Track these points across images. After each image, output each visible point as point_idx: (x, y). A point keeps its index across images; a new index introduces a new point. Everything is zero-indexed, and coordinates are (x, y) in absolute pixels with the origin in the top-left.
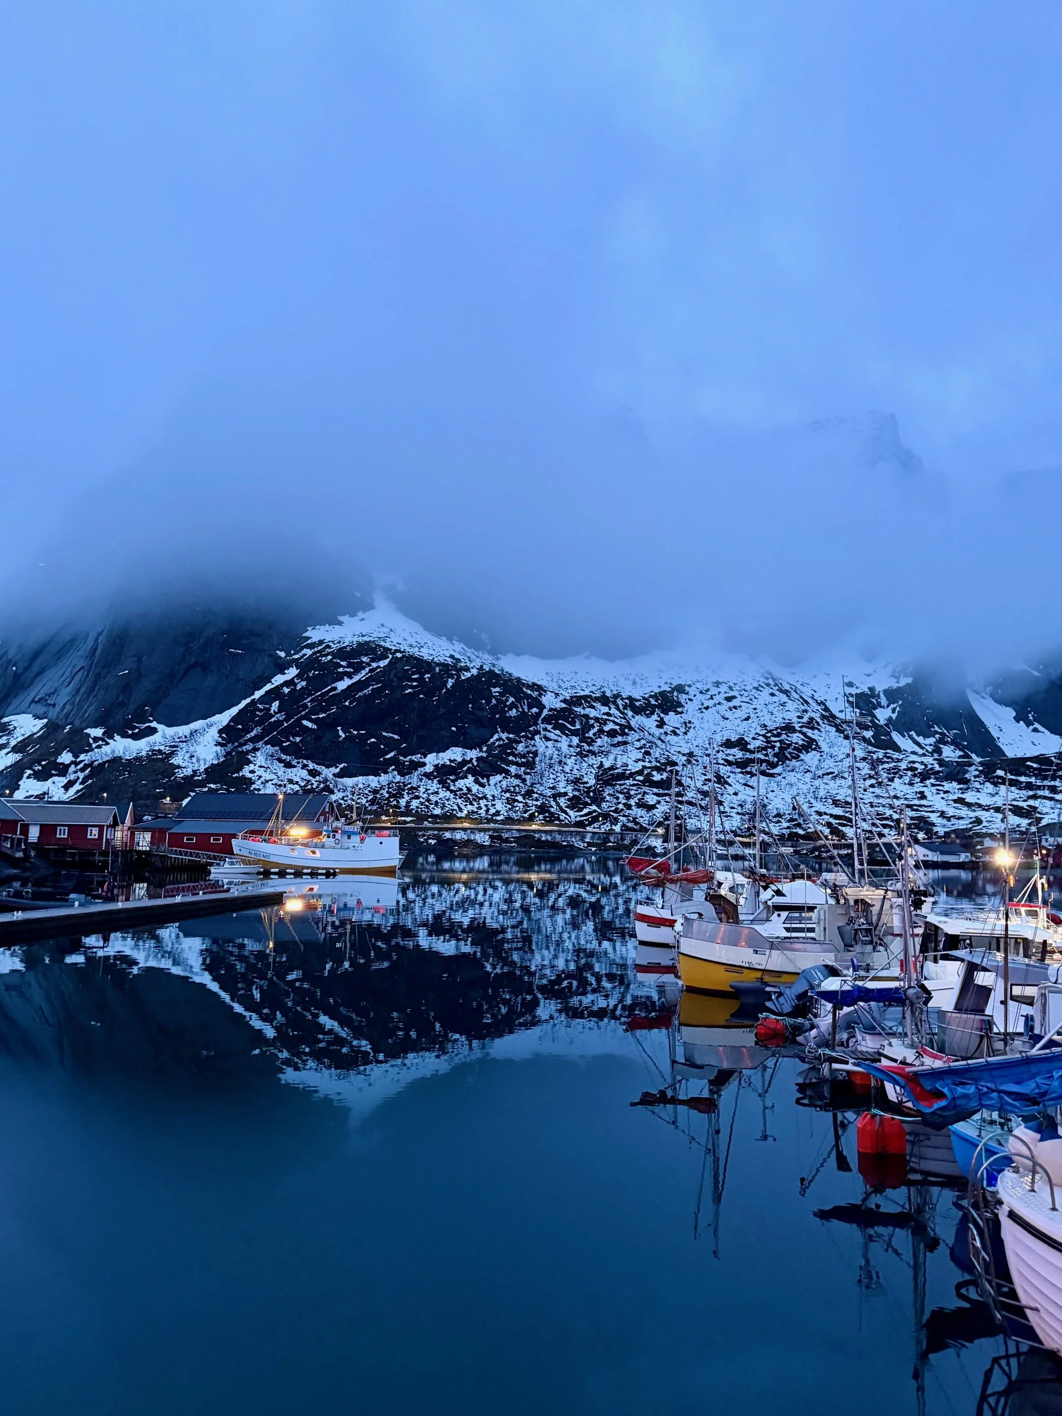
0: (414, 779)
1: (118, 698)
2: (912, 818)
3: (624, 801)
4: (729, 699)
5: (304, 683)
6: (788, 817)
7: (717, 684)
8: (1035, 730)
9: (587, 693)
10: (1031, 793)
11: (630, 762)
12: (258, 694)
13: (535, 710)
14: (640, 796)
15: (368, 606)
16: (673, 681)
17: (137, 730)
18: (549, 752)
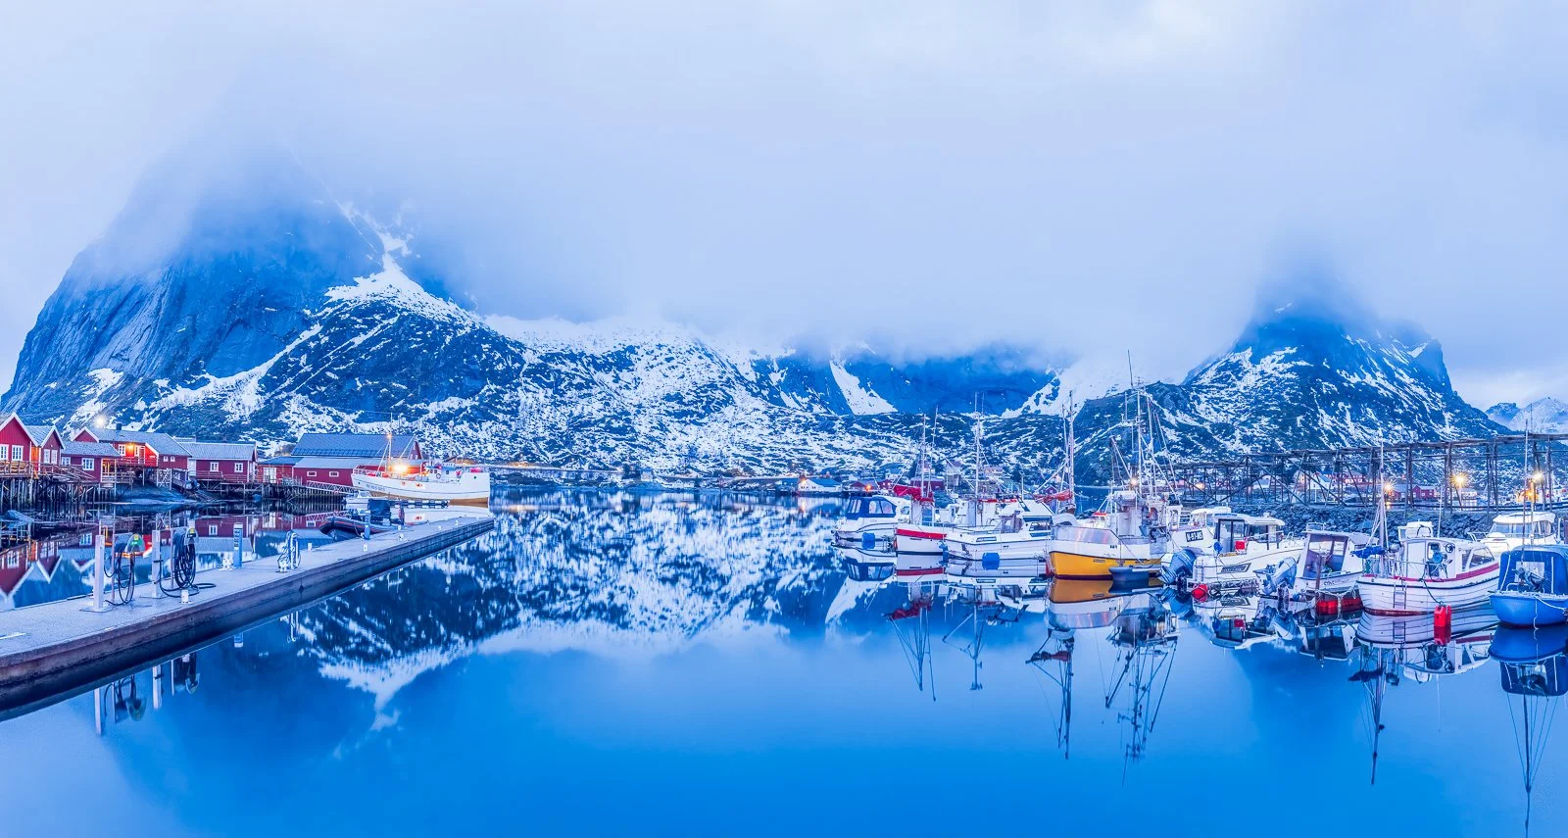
0: (419, 424)
1: (178, 352)
2: (799, 460)
3: (590, 445)
4: (669, 360)
5: (327, 339)
6: (714, 458)
7: (660, 346)
8: (871, 395)
9: (558, 350)
10: (875, 441)
11: (594, 412)
12: (289, 348)
13: (517, 365)
14: (602, 441)
15: (378, 269)
16: (625, 343)
17: (194, 381)
18: (529, 401)
